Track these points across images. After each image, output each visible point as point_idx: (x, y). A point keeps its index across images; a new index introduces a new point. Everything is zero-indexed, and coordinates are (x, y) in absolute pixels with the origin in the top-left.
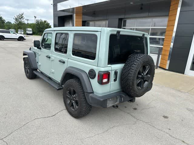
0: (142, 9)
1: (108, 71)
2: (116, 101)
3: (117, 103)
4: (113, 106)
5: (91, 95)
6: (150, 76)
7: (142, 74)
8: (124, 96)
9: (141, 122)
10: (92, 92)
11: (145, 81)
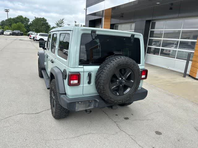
0: (171, 9)
1: (79, 72)
2: (89, 106)
3: (90, 108)
4: (86, 111)
5: (62, 96)
6: (133, 81)
7: (120, 79)
8: (98, 101)
9: (124, 133)
10: (64, 93)
11: (125, 87)
